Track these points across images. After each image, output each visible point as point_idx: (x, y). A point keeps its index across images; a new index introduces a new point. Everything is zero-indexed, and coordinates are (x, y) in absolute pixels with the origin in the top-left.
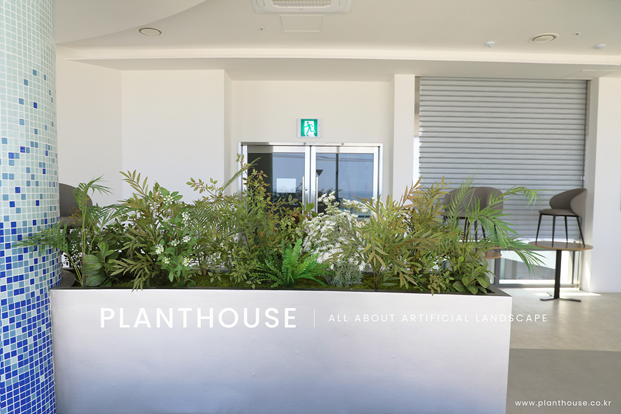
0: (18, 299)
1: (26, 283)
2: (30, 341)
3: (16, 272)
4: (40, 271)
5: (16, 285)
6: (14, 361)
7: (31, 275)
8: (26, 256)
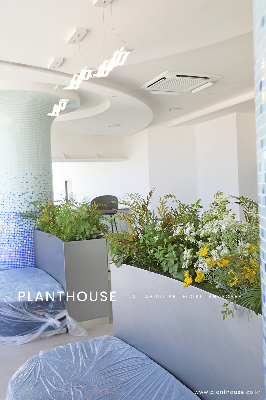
0: (22, 230)
1: (24, 227)
2: (25, 241)
3: (21, 223)
4: (29, 225)
5: (21, 227)
6: (20, 245)
7: (26, 225)
8: (24, 220)
